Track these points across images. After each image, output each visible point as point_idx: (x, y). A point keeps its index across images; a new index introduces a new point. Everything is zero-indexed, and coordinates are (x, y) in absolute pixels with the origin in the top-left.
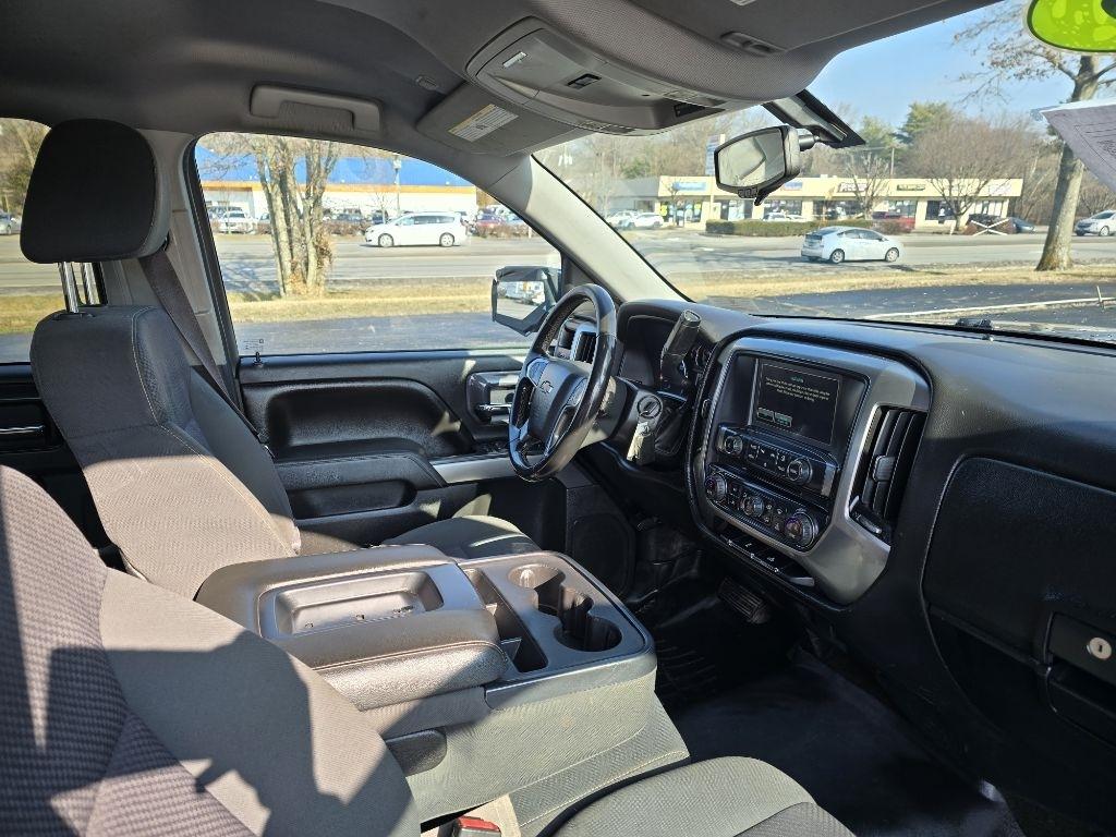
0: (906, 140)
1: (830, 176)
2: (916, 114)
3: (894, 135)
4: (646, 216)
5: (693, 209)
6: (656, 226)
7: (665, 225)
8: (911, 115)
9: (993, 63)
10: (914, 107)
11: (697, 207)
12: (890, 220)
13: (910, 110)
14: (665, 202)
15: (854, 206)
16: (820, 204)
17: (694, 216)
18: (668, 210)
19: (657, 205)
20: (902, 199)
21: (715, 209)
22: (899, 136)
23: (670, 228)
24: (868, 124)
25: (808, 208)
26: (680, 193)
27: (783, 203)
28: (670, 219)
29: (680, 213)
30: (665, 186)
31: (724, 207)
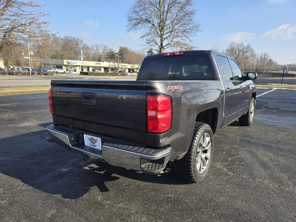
0: (120, 55)
1: (106, 62)
2: (121, 49)
3: (117, 53)
4: (61, 70)
5: (74, 68)
6: (64, 73)
7: (67, 72)
8: (120, 49)
9: (147, 43)
10: (120, 47)
11: (75, 68)
12: (123, 73)
13: (120, 48)
14: (66, 66)
15: (113, 69)
16: (105, 69)
17: (74, 70)
18: (67, 68)
19: (64, 67)
20: (123, 68)
21: (80, 69)
22: (118, 54)
23: (68, 73)
24: (111, 50)
25: (103, 70)
26: (70, 64)
27: (96, 68)
28: (68, 71)
29: (70, 69)
30: (65, 62)
31: (82, 68)
